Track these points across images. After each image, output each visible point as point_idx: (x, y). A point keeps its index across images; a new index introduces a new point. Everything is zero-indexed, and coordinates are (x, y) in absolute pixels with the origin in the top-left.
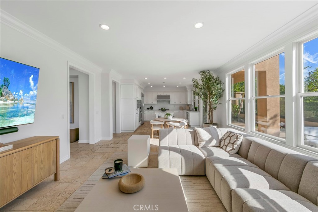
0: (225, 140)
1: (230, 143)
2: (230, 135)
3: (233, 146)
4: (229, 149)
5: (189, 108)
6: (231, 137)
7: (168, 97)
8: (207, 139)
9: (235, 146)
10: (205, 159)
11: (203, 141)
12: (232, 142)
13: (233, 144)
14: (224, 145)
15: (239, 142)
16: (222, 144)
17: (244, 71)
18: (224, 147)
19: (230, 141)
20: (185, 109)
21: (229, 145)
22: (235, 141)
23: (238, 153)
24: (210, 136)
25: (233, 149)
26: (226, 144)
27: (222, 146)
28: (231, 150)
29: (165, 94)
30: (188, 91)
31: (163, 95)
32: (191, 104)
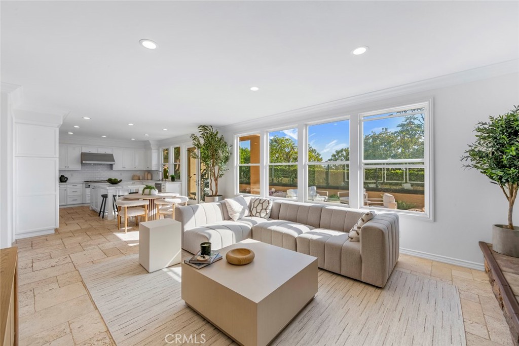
0: (256, 207)
1: (262, 209)
2: (261, 202)
3: (266, 211)
4: (263, 215)
5: (152, 176)
6: (262, 204)
7: (110, 157)
8: (240, 210)
9: (268, 211)
10: (252, 230)
11: (236, 213)
12: (264, 208)
13: (266, 209)
14: (257, 212)
15: (270, 207)
16: (254, 212)
17: (259, 137)
18: (258, 215)
19: (262, 207)
20: (144, 179)
21: (262, 211)
22: (268, 206)
23: (271, 217)
24: (243, 207)
25: (267, 214)
26: (259, 211)
27: (254, 214)
28: (266, 215)
29: (101, 151)
30: (153, 148)
31: (97, 153)
32: (157, 171)
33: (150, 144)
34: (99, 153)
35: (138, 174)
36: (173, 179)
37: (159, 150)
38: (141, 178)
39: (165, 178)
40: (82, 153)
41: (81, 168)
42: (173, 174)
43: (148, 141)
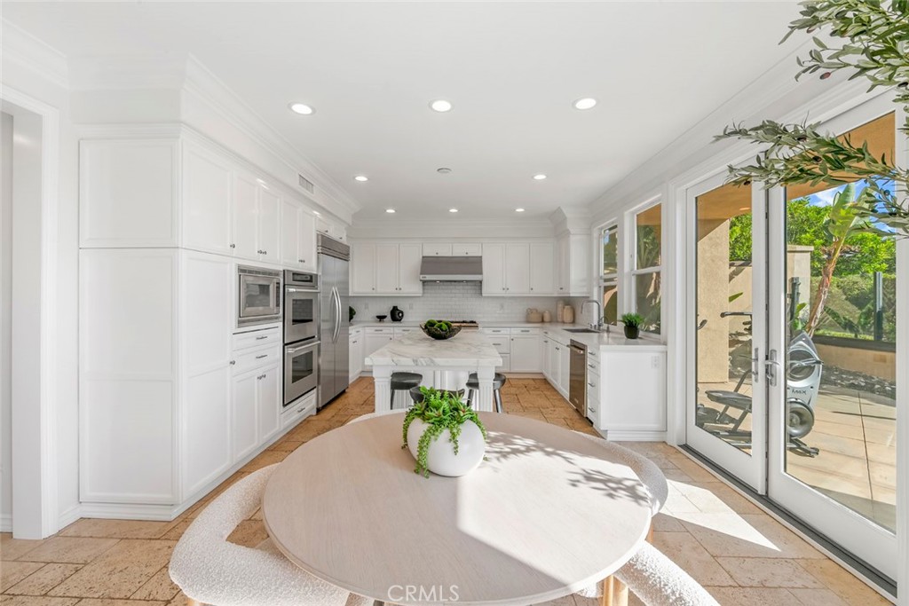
7: (474, 264)
29: (460, 251)
30: (572, 231)
31: (450, 255)
32: (587, 299)
33: (565, 219)
34: (454, 255)
35: (540, 306)
36: (632, 330)
37: (590, 235)
38: (547, 318)
39: (607, 321)
40: (423, 257)
41: (421, 291)
42: (633, 312)
43: (559, 211)
